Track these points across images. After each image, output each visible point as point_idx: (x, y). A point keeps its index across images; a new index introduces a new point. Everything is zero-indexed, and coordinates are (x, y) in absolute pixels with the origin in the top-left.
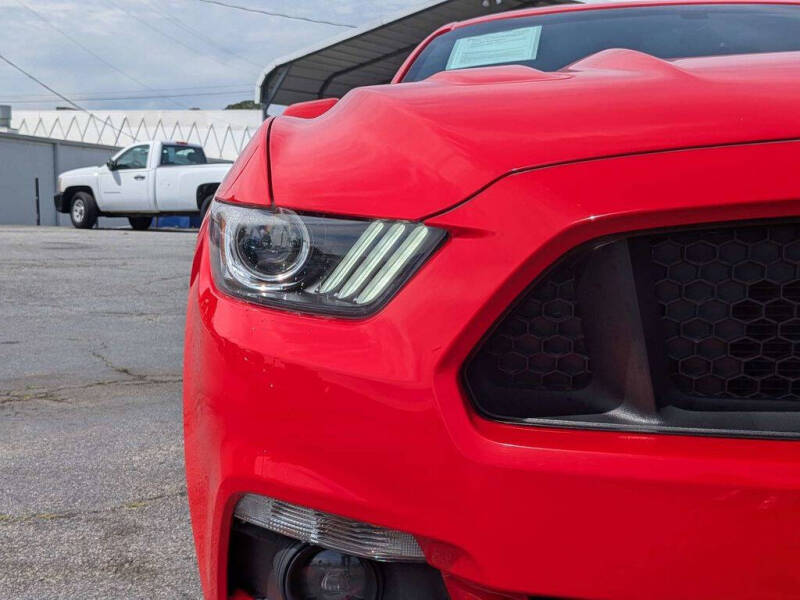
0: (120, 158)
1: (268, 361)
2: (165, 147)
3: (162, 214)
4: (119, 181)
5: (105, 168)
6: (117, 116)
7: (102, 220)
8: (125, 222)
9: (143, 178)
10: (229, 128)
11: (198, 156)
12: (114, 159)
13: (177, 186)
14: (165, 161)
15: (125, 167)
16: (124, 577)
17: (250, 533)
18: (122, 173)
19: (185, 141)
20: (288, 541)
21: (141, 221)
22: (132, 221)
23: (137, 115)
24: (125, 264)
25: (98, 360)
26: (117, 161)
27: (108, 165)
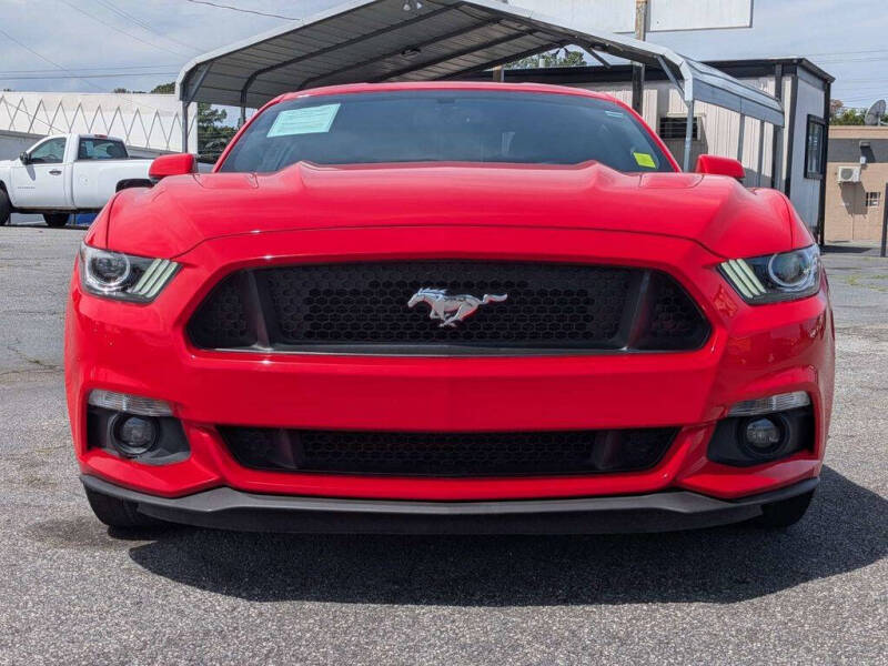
0: (34, 151)
1: (108, 329)
2: (82, 140)
3: (79, 211)
4: (33, 177)
5: (19, 162)
6: (32, 99)
7: (15, 217)
8: (40, 219)
9: (59, 172)
10: (157, 113)
11: (118, 150)
12: (28, 152)
13: (94, 181)
14: (82, 155)
15: (40, 161)
16: (33, 486)
17: (96, 412)
18: (37, 167)
19: (105, 133)
20: (112, 412)
21: (57, 218)
22: (46, 217)
23: (54, 98)
24: (39, 265)
25: (12, 352)
26: (30, 154)
27: (22, 159)
